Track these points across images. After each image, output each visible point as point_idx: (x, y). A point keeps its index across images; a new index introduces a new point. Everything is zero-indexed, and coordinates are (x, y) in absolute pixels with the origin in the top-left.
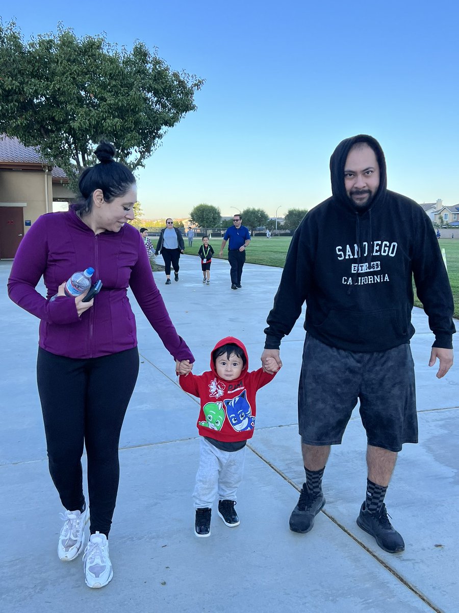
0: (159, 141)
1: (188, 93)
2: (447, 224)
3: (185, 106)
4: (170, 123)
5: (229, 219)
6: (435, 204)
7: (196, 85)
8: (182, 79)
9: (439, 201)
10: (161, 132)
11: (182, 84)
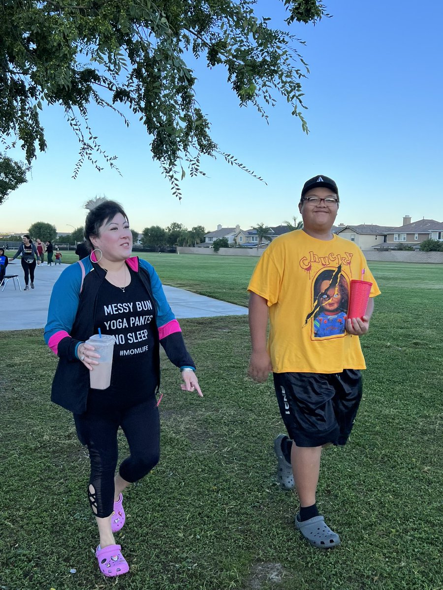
0: (7, 197)
1: (23, 173)
2: (239, 245)
3: (21, 180)
4: (13, 188)
5: (66, 235)
6: (235, 228)
7: (27, 169)
8: (19, 165)
9: (238, 226)
10: (8, 192)
11: (19, 167)
